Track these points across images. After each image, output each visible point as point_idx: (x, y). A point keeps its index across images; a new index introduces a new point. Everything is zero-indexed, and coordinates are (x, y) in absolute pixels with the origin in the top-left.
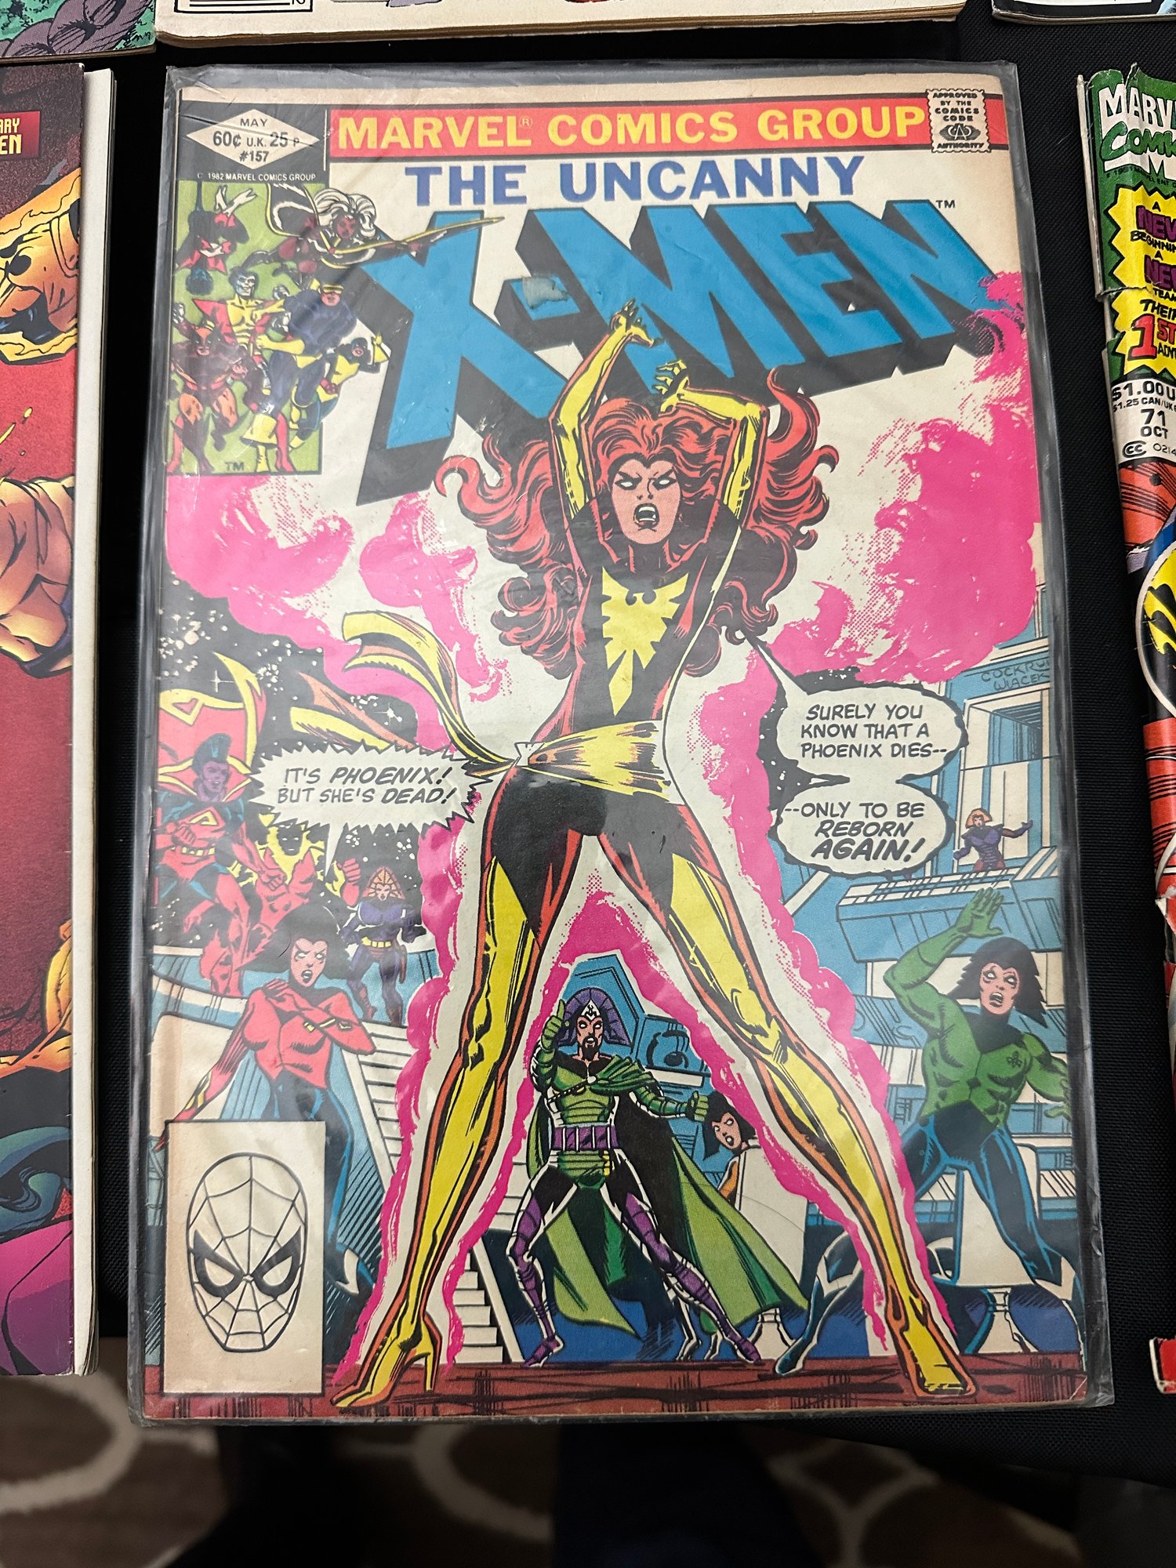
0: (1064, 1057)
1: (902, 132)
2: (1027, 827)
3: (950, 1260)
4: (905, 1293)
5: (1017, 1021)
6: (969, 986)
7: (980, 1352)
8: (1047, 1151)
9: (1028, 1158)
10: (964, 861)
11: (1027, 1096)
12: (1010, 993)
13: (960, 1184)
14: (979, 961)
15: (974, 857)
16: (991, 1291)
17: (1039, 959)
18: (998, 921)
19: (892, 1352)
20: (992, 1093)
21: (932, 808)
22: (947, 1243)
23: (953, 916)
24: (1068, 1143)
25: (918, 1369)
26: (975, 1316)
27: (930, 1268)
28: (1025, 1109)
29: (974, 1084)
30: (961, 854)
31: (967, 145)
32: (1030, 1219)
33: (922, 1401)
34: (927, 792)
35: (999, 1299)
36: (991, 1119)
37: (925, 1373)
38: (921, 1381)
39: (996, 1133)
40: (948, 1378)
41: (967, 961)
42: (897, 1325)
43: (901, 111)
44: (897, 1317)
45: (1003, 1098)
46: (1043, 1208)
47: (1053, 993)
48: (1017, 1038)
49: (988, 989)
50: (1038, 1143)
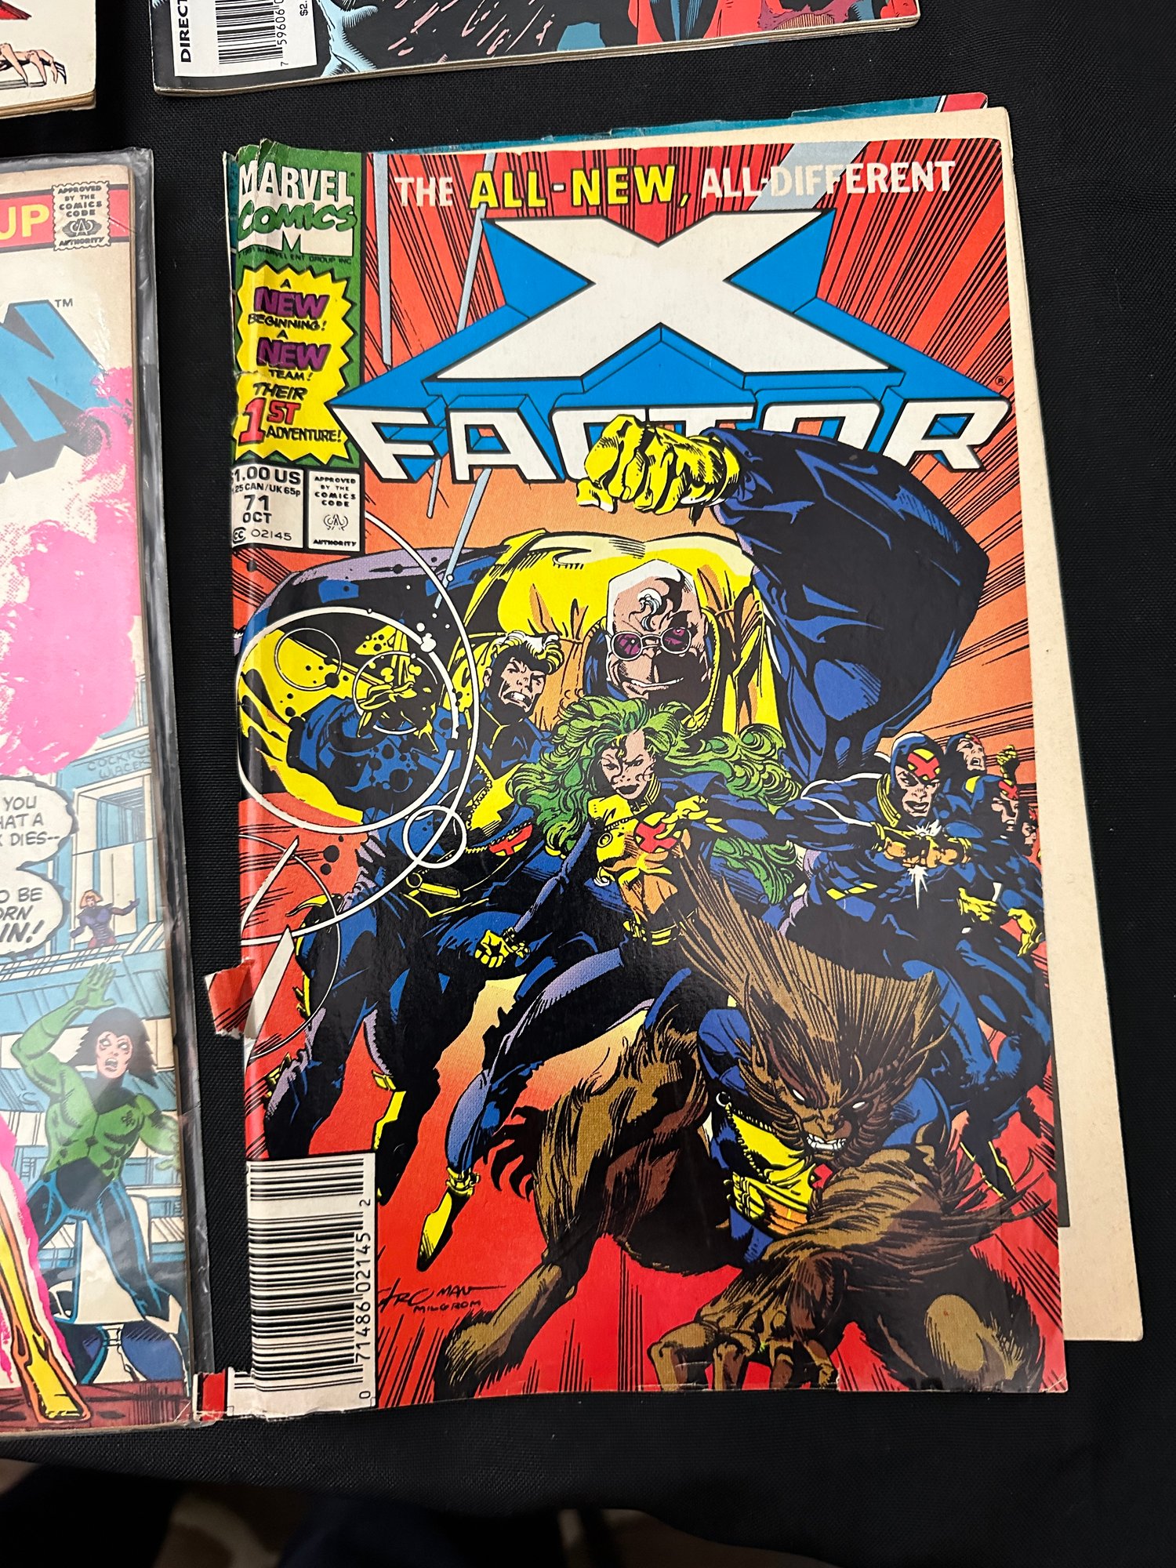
0: (174, 1115)
1: (26, 232)
2: (133, 905)
3: (69, 1301)
4: (29, 1332)
5: (130, 1084)
6: (86, 1054)
7: (95, 1382)
8: (157, 1200)
9: (140, 1207)
10: (79, 939)
11: (139, 1151)
12: (123, 1059)
13: (78, 1231)
14: (94, 1029)
15: (87, 935)
16: (105, 1328)
17: (149, 1026)
18: (110, 993)
19: (17, 1384)
20: (108, 1150)
21: (48, 892)
22: (66, 1287)
23: (71, 990)
24: (177, 1192)
25: (40, 1400)
26: (91, 1350)
27: (51, 1309)
28: (137, 1163)
29: (91, 1142)
30: (76, 933)
31: (87, 241)
32: (141, 1262)
33: (43, 1427)
34: (44, 877)
35: (113, 1335)
36: (107, 1173)
37: (46, 1402)
38: (42, 1409)
39: (111, 1186)
40: (66, 1406)
41: (84, 1031)
42: (21, 1361)
43: (26, 210)
44: (22, 1353)
45: (119, 1153)
46: (154, 1252)
47: (162, 1056)
48: (129, 1099)
49: (103, 1056)
50: (149, 1193)
